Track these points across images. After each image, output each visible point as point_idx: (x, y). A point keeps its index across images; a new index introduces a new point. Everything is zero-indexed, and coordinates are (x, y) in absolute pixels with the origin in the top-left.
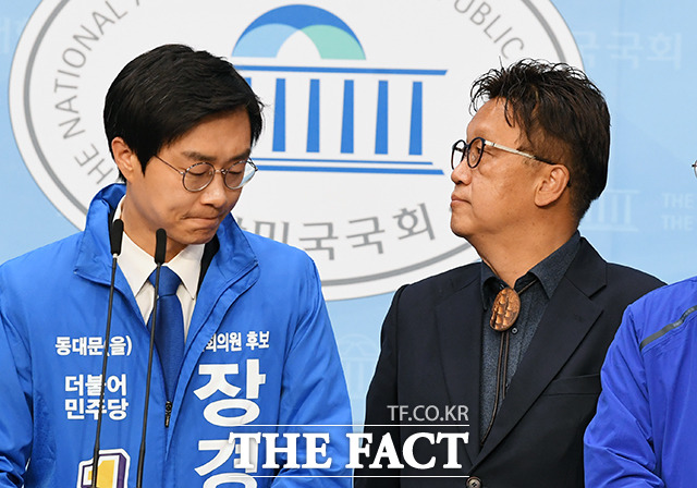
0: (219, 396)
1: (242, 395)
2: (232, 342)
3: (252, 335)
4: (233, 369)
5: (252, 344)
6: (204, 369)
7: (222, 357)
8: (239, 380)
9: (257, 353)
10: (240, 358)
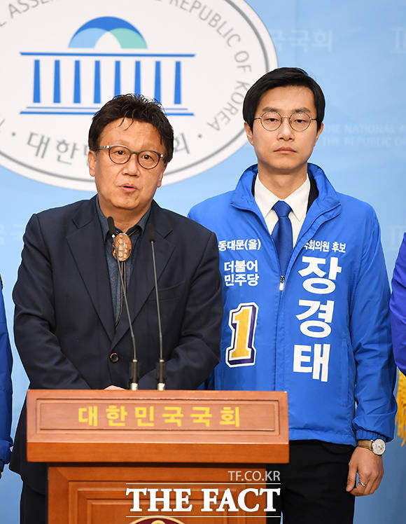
0: (313, 275)
1: (326, 277)
2: (324, 246)
3: (336, 244)
4: (323, 261)
5: (335, 249)
6: (305, 259)
7: (317, 254)
8: (325, 268)
9: (337, 254)
10: (327, 256)
